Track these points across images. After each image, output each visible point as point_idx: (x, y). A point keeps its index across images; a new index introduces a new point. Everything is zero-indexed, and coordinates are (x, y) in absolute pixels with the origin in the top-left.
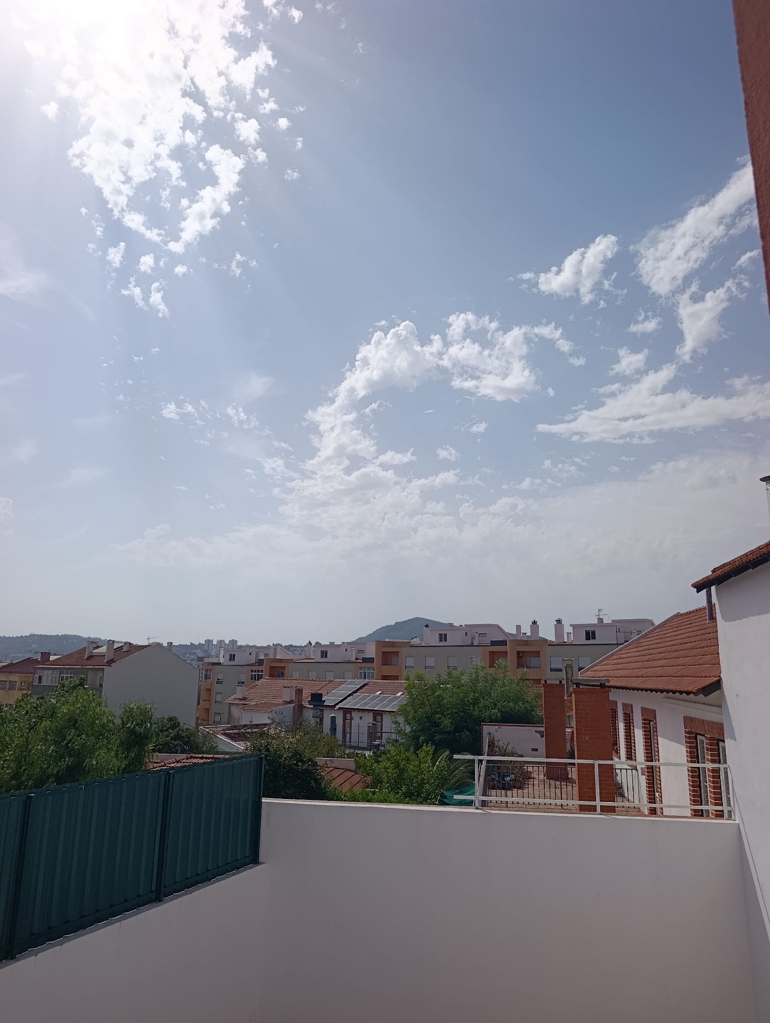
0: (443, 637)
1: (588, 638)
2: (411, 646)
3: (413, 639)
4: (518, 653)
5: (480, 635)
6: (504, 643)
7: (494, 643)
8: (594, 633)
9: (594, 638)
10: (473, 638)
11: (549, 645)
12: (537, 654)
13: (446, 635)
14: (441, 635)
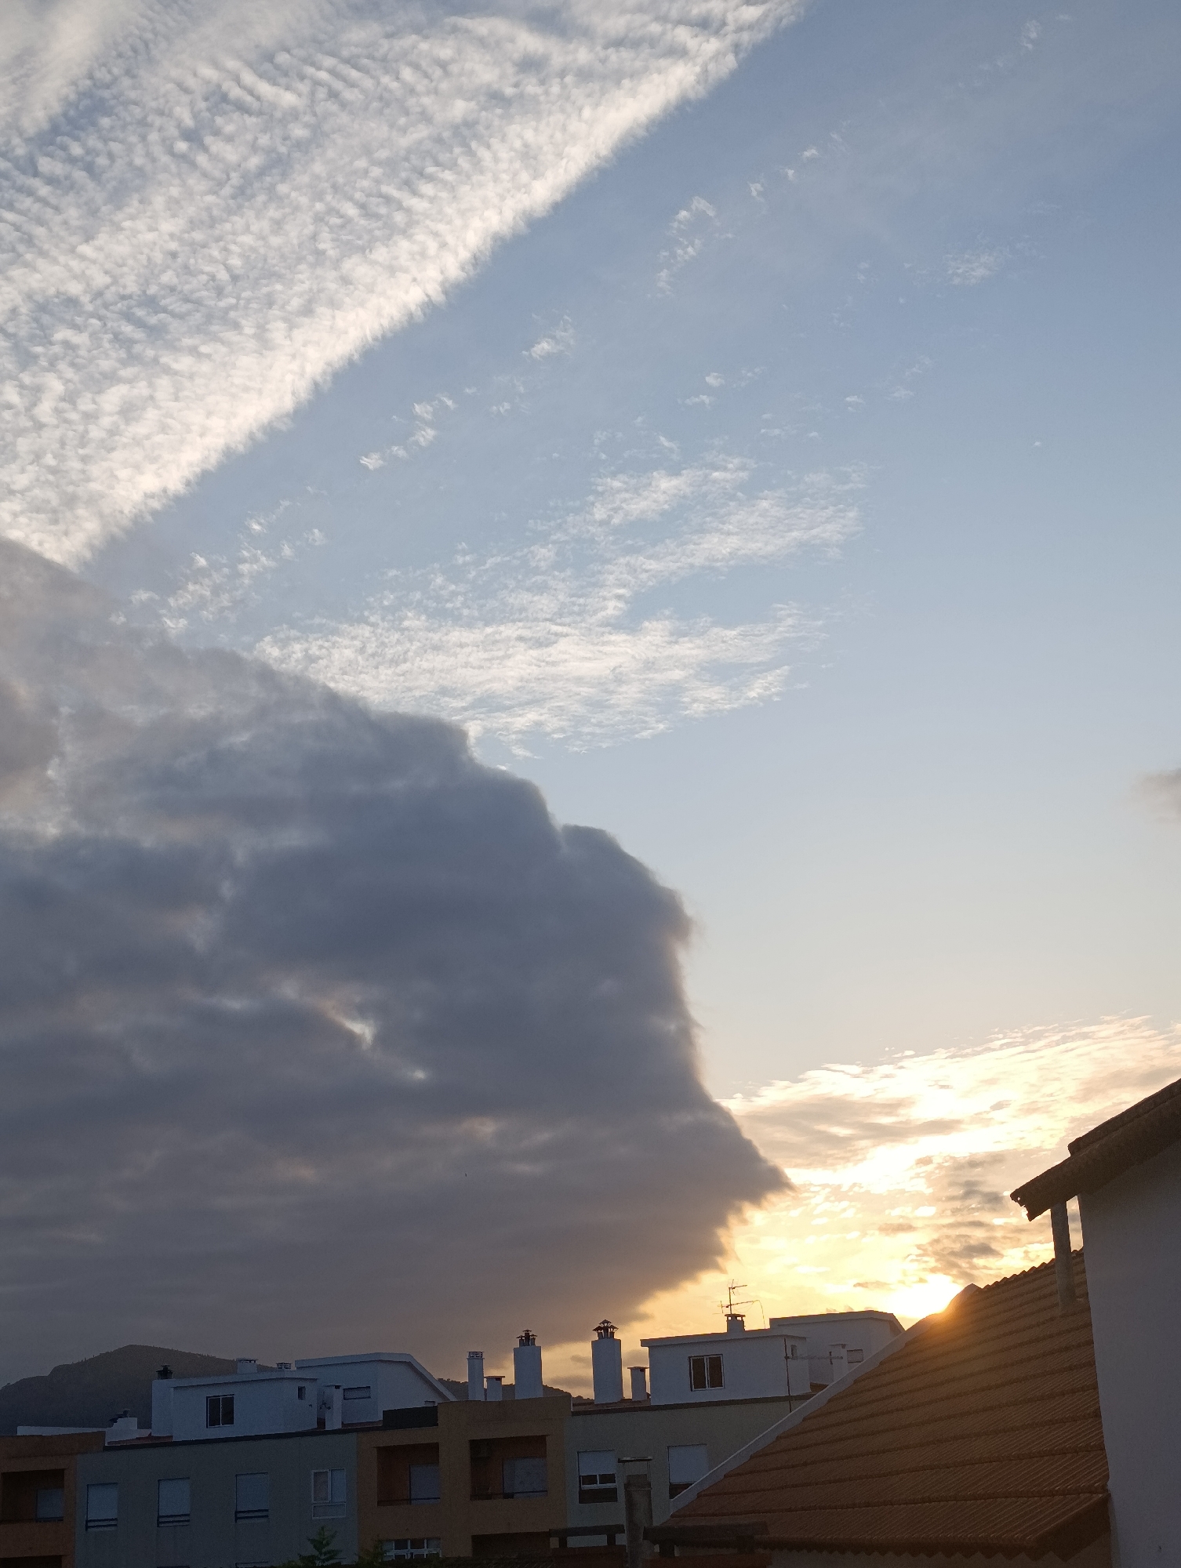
0: (221, 1411)
1: (698, 1383)
2: (106, 1449)
3: (114, 1420)
4: (475, 1445)
5: (349, 1395)
6: (426, 1416)
7: (396, 1419)
8: (716, 1363)
9: (717, 1381)
10: (325, 1405)
11: (575, 1414)
12: (535, 1445)
13: (229, 1401)
14: (213, 1403)
